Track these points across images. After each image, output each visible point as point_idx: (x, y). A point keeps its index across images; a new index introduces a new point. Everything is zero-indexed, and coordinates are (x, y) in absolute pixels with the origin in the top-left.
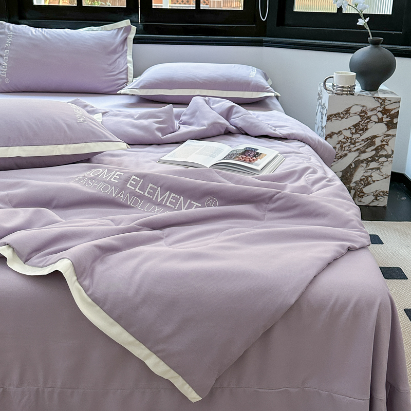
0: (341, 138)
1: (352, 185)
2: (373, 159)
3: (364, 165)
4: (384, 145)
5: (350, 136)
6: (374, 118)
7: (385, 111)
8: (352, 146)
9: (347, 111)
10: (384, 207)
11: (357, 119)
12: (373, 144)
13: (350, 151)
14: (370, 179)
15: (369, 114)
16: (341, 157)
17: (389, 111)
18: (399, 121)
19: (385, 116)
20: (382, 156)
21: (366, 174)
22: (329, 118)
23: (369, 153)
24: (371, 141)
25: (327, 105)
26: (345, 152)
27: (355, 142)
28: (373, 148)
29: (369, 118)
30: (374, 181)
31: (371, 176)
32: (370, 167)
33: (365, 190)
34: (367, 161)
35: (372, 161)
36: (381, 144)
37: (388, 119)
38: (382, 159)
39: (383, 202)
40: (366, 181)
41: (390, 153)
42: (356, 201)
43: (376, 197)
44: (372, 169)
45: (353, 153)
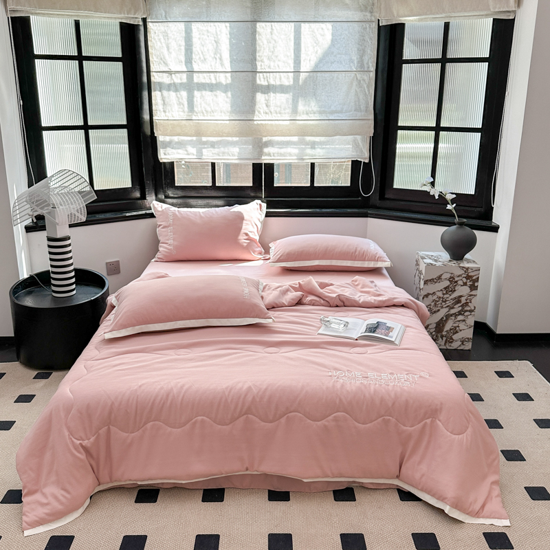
0: (435, 297)
1: (444, 333)
2: (460, 313)
3: (453, 318)
4: (468, 303)
5: (442, 296)
6: (460, 283)
7: (468, 277)
8: (443, 303)
9: (439, 278)
10: (469, 350)
11: (447, 283)
13: (442, 307)
15: (456, 279)
16: (435, 312)
17: (471, 277)
18: (480, 284)
19: (469, 281)
20: (467, 311)
21: (455, 325)
22: (426, 283)
23: (457, 309)
24: (458, 300)
25: (424, 272)
26: (438, 308)
27: (446, 301)
28: (459, 305)
29: (456, 282)
30: (461, 330)
31: (458, 327)
32: (458, 319)
33: (454, 337)
34: (456, 315)
35: (459, 315)
36: (465, 302)
37: (471, 283)
38: (467, 314)
39: (468, 346)
40: (455, 330)
41: (473, 308)
42: (447, 346)
43: (463, 343)
44: (459, 321)
45: (444, 309)
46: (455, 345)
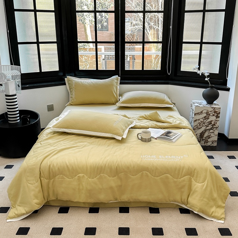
0: (199, 121)
1: (204, 138)
2: (211, 129)
4: (215, 124)
5: (203, 121)
6: (211, 114)
7: (215, 112)
8: (204, 124)
9: (202, 112)
10: (216, 146)
11: (205, 115)
12: (211, 123)
13: (203, 126)
14: (210, 136)
15: (210, 113)
16: (200, 128)
17: (217, 112)
18: (220, 115)
19: (215, 114)
20: (214, 128)
21: (209, 134)
22: (195, 114)
25: (194, 110)
26: (201, 127)
28: (211, 125)
29: (209, 114)
30: (212, 137)
32: (210, 132)
33: (208, 140)
34: (209, 130)
37: (216, 115)
39: (215, 144)
41: (217, 127)
42: (205, 144)
43: (213, 142)
46: (209, 144)
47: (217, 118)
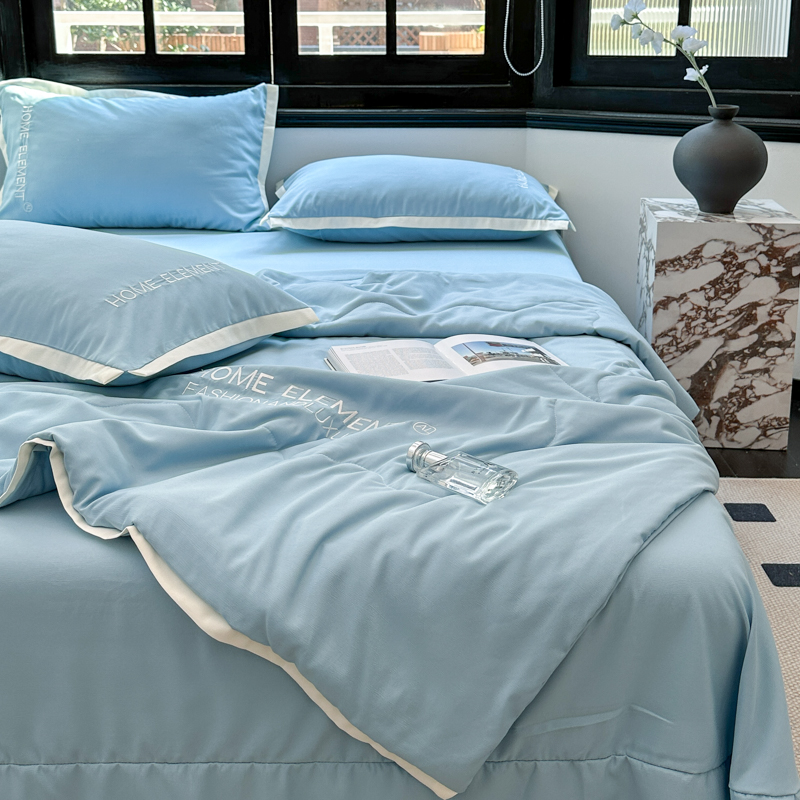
0: (686, 308)
1: (714, 406)
2: (753, 351)
3: (736, 363)
4: (775, 322)
5: (704, 303)
6: (752, 267)
7: (773, 253)
8: (710, 325)
9: (696, 254)
10: (782, 451)
11: (718, 269)
12: (750, 318)
13: (706, 335)
14: (749, 392)
15: (742, 258)
16: (688, 348)
17: (781, 251)
19: (774, 262)
20: (772, 344)
21: (742, 383)
22: (661, 267)
24: (747, 315)
25: (655, 243)
26: (696, 338)
27: (716, 317)
28: (752, 328)
29: (741, 266)
30: (758, 398)
31: (751, 387)
32: (749, 368)
33: (739, 416)
34: (743, 355)
35: (751, 355)
36: (768, 319)
37: (781, 269)
38: (773, 351)
39: (780, 440)
40: (742, 397)
41: (789, 337)
42: (723, 439)
43: (765, 429)
44: (752, 372)
45: (713, 339)
46: (745, 438)
47: (783, 287)
